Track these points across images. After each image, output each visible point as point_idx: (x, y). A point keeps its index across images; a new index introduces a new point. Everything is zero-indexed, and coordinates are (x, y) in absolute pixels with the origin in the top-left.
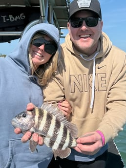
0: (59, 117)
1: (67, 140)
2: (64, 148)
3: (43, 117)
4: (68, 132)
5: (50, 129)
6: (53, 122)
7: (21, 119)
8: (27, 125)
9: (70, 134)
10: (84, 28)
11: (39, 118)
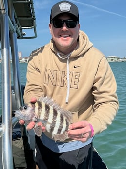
0: (55, 107)
1: (65, 126)
2: (62, 133)
3: (42, 108)
4: (65, 118)
5: (49, 117)
6: (51, 111)
7: (23, 111)
8: (28, 116)
9: (66, 120)
10: (65, 28)
11: (39, 109)
